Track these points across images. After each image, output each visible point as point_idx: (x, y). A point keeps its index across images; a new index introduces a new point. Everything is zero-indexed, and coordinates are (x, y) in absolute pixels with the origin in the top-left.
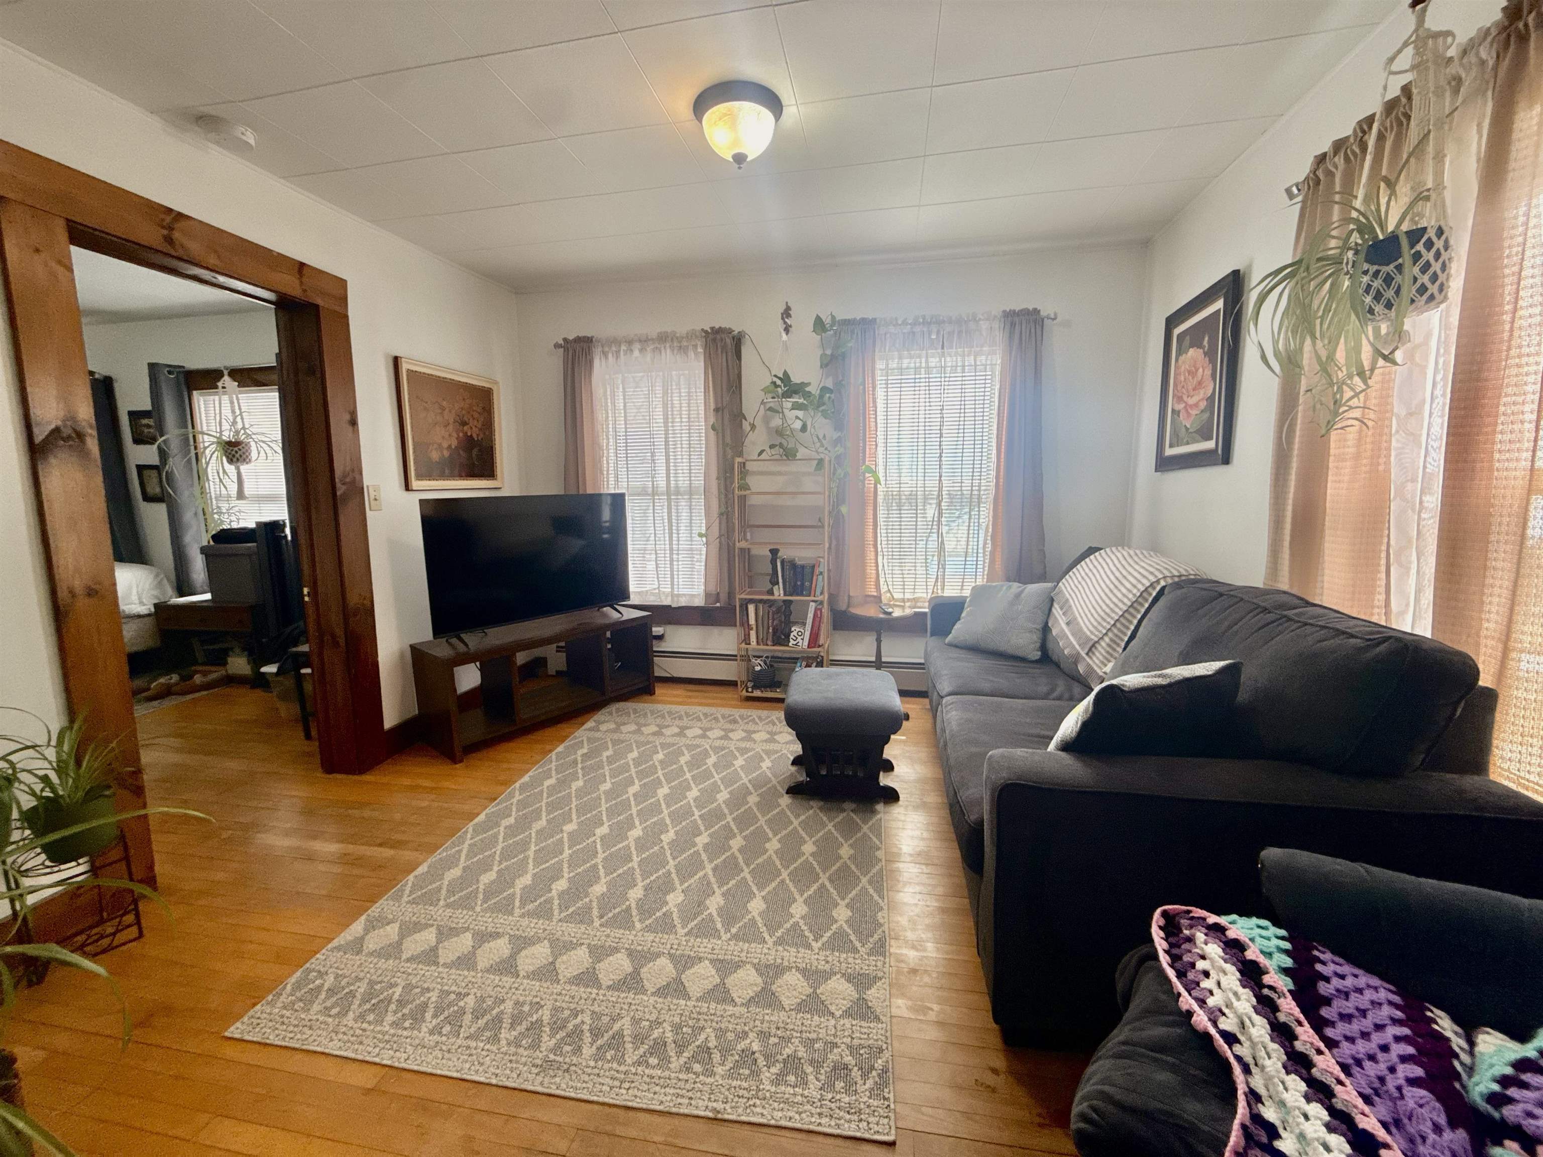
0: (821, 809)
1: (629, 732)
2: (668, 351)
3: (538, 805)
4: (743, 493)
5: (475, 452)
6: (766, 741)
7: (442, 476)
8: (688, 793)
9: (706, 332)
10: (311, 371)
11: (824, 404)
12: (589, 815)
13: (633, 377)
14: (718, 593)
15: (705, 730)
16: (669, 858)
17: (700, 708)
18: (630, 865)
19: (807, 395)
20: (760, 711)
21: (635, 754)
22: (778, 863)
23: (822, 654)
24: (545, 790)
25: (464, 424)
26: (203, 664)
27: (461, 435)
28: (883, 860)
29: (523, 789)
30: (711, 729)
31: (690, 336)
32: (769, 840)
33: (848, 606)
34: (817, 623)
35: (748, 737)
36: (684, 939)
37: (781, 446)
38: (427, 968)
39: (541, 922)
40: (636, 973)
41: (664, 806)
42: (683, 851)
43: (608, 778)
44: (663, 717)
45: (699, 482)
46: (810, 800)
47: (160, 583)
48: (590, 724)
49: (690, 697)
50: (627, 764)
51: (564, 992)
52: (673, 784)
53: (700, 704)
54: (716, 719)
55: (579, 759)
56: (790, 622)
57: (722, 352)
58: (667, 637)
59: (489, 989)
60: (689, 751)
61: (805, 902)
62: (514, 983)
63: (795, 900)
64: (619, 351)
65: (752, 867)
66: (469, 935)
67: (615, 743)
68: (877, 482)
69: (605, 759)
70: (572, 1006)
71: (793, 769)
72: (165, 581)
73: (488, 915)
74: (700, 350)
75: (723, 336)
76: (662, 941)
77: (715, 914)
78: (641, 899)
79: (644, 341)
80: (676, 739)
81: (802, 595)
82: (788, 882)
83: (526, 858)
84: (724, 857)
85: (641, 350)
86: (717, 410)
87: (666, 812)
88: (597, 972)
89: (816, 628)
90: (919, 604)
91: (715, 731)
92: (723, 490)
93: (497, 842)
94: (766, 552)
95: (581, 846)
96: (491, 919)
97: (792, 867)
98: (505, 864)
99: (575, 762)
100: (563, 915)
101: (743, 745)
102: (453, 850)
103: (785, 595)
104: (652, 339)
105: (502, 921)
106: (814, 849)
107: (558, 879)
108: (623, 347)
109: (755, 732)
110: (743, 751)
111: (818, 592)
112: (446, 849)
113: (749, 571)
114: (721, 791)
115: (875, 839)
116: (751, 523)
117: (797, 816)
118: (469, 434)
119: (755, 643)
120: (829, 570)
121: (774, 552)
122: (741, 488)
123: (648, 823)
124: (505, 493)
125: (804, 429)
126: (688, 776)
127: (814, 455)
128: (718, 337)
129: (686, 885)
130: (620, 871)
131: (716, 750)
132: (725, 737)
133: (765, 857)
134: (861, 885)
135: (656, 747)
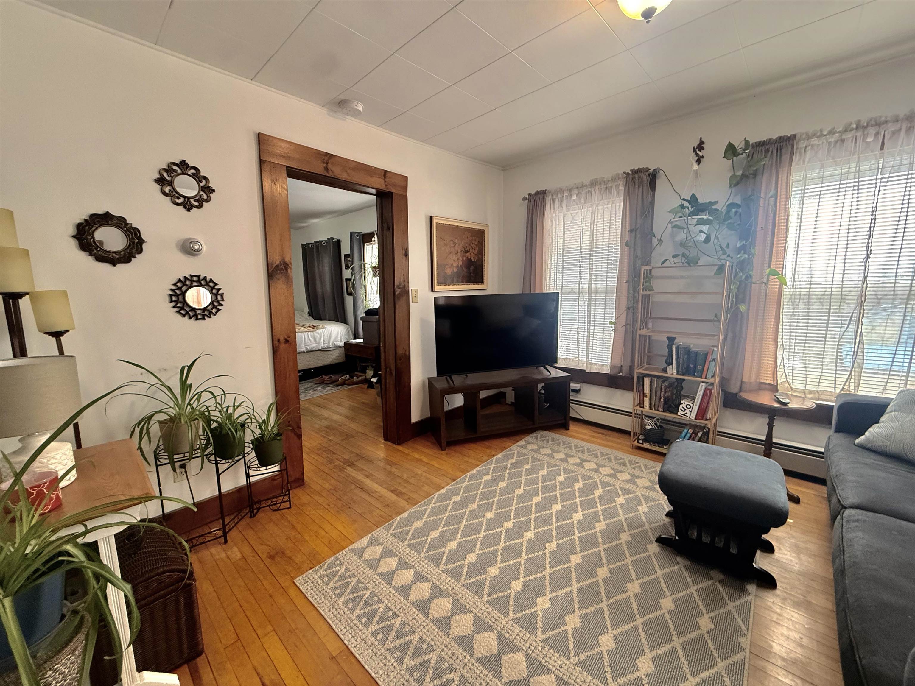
0: (687, 568)
1: (545, 455)
2: (597, 191)
3: (475, 492)
4: (648, 293)
5: (472, 268)
6: (647, 488)
7: (453, 283)
8: (574, 515)
9: (628, 174)
10: (388, 229)
11: (730, 218)
12: (503, 510)
13: (571, 214)
14: (622, 366)
15: (599, 466)
16: (548, 566)
17: (600, 447)
18: (519, 560)
19: (715, 212)
20: (647, 461)
21: (545, 472)
22: (635, 606)
23: (709, 426)
24: (483, 482)
25: (467, 252)
26: (359, 372)
27: (464, 258)
28: (747, 651)
29: (471, 478)
30: (604, 466)
31: (614, 179)
32: (631, 581)
33: (741, 390)
34: (706, 401)
35: (632, 481)
36: (541, 644)
37: (683, 255)
38: (385, 585)
39: (452, 581)
40: (498, 657)
41: (554, 519)
42: (559, 563)
43: (522, 485)
44: (571, 448)
45: (613, 284)
46: (677, 555)
47: (348, 332)
48: (522, 443)
49: (594, 437)
50: (538, 478)
51: (449, 646)
52: (565, 503)
53: (600, 444)
54: (609, 459)
55: (509, 465)
56: (681, 395)
57: (638, 187)
58: (582, 391)
59: (410, 618)
60: (584, 479)
61: (654, 659)
62: (424, 621)
63: (643, 653)
64: (563, 197)
65: (611, 601)
66: (412, 572)
67: (534, 460)
68: (783, 283)
69: (524, 470)
70: (451, 662)
71: (667, 520)
72: (350, 332)
73: (426, 562)
74: (622, 188)
75: (640, 174)
76: (525, 638)
77: (570, 633)
78: (519, 592)
79: (580, 187)
80: (576, 468)
81: (694, 375)
82: (640, 630)
83: (458, 528)
84: (589, 581)
85: (577, 195)
86: (631, 231)
87: (554, 525)
88: (474, 642)
89: (704, 404)
90: (823, 397)
91: (607, 468)
92: (631, 292)
93: (446, 510)
94: (664, 338)
95: (492, 532)
96: (426, 565)
97: (647, 617)
98: (446, 528)
99: (506, 468)
100: (467, 581)
101: (627, 486)
102: (423, 508)
103: (678, 373)
104: (586, 186)
105: (432, 570)
106: (672, 607)
107: (471, 552)
108: (566, 194)
109: (639, 477)
110: (626, 491)
111: (709, 375)
112: (419, 507)
113: (649, 352)
114: (600, 521)
115: (740, 622)
116: (654, 315)
117: (662, 567)
118: (469, 258)
119: (648, 407)
120: (722, 358)
121: (671, 340)
122: (645, 289)
123: (540, 530)
124: (489, 292)
125: (707, 240)
126: (578, 500)
127: (716, 262)
128: (636, 176)
129: (554, 594)
130: (511, 562)
131: (604, 484)
132: (614, 476)
133: (624, 596)
134: (716, 669)
135: (560, 470)
